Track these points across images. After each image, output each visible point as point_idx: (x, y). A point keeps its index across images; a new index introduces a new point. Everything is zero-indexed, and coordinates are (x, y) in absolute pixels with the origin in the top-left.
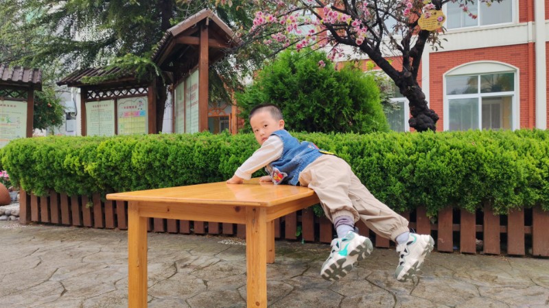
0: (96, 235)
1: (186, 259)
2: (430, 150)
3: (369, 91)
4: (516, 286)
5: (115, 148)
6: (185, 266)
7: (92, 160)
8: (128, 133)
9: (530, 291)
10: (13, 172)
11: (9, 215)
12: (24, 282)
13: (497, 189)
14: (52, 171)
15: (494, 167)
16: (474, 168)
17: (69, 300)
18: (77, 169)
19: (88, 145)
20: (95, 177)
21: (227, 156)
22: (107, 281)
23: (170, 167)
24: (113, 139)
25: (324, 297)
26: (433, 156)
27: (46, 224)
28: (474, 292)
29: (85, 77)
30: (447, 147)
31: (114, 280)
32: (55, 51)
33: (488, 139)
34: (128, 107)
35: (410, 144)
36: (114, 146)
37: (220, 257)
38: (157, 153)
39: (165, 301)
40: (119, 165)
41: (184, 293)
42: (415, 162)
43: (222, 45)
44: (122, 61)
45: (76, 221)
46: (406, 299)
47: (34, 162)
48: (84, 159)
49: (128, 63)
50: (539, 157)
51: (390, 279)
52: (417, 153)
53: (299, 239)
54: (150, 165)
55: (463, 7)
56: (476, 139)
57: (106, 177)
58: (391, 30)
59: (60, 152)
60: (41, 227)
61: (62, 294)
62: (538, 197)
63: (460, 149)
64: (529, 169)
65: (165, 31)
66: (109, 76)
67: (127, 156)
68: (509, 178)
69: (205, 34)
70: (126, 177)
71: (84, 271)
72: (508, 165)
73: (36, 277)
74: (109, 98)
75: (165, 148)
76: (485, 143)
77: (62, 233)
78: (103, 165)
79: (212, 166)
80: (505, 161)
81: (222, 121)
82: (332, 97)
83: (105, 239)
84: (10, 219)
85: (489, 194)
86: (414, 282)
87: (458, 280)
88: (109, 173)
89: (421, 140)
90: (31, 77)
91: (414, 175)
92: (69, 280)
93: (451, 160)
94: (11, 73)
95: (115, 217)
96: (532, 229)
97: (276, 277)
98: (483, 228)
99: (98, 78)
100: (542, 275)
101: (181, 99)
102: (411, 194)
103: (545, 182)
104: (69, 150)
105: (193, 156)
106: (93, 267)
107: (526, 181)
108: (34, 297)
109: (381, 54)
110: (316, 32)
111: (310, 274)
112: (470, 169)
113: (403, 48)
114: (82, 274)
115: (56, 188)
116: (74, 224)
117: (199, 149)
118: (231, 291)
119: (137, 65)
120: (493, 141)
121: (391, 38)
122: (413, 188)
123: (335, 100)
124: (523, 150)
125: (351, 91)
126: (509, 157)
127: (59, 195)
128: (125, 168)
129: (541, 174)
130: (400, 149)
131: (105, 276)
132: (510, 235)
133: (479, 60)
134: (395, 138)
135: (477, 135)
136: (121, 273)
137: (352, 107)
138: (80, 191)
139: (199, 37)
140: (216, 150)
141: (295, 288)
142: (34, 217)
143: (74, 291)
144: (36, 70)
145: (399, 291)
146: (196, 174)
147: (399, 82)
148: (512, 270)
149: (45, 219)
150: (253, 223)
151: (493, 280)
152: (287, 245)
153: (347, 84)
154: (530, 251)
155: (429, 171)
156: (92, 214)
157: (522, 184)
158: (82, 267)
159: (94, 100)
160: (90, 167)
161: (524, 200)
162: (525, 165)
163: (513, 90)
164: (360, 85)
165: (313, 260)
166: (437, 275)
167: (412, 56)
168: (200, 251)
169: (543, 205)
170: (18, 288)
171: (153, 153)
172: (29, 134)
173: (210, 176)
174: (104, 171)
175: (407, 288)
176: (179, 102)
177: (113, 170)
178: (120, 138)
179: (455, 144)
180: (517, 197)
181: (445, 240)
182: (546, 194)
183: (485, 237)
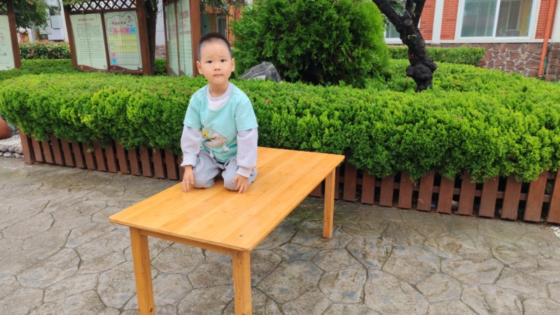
0: (100, 180)
2: (418, 121)
5: (109, 101)
7: (87, 112)
10: (10, 117)
11: (13, 152)
12: (42, 250)
13: (476, 162)
14: (49, 120)
15: (476, 143)
16: (456, 143)
17: (86, 274)
18: (74, 120)
19: (82, 96)
20: (93, 128)
22: (116, 249)
23: (165, 123)
24: (106, 90)
25: (307, 272)
26: (420, 128)
27: (50, 164)
28: (437, 266)
30: (434, 121)
31: (122, 247)
33: (475, 112)
34: (116, 23)
35: (399, 113)
36: (108, 99)
38: (152, 108)
39: (169, 276)
40: (115, 118)
41: (185, 265)
42: (402, 134)
46: (376, 276)
47: (29, 109)
48: (79, 111)
50: (520, 133)
51: (367, 248)
52: (405, 124)
54: (146, 120)
57: (103, 128)
59: (54, 103)
60: (46, 168)
61: (79, 266)
62: (512, 170)
63: (446, 124)
64: (508, 145)
67: (122, 110)
68: (488, 154)
70: (123, 129)
71: (95, 235)
72: (489, 142)
73: (53, 243)
74: (94, 11)
75: (159, 104)
76: (472, 118)
77: (68, 177)
78: (99, 118)
80: (487, 138)
81: (219, 18)
82: (332, 32)
84: (15, 157)
85: (468, 166)
86: (387, 253)
87: (426, 250)
88: (106, 125)
91: (400, 146)
92: (83, 246)
93: (436, 134)
95: (117, 161)
96: (504, 194)
97: (267, 246)
98: (460, 191)
102: (396, 161)
103: (521, 157)
104: (62, 100)
107: (504, 156)
108: (54, 270)
111: (297, 240)
112: (453, 144)
115: (55, 134)
116: (78, 166)
120: (479, 114)
123: (335, 33)
124: (507, 125)
126: (491, 134)
127: (59, 140)
128: (121, 121)
129: (519, 149)
130: (389, 117)
131: (115, 242)
132: (483, 200)
137: (352, 42)
138: (79, 139)
141: (283, 260)
142: (38, 157)
143: (89, 263)
145: (372, 265)
148: (477, 236)
151: (457, 251)
153: (348, 17)
154: (500, 211)
155: (415, 144)
156: (94, 158)
157: (500, 158)
159: (78, 12)
160: (86, 119)
161: (500, 172)
162: (505, 142)
164: (362, 17)
166: (409, 244)
169: (517, 177)
170: (39, 258)
171: (147, 109)
174: (100, 123)
175: (380, 261)
176: (171, 24)
177: (109, 122)
178: (113, 88)
179: (442, 118)
180: (494, 169)
181: (425, 200)
182: (521, 168)
183: (461, 200)
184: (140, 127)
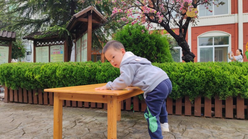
0: (39, 107)
1: (80, 119)
2: (191, 71)
3: (164, 44)
4: (229, 132)
6: (80, 122)
7: (38, 73)
8: (55, 61)
9: (235, 134)
10: (2, 79)
12: (6, 129)
13: (221, 88)
14: (20, 78)
15: (220, 78)
16: (210, 79)
17: (26, 137)
18: (31, 77)
19: (36, 66)
20: (39, 81)
21: (100, 72)
22: (44, 129)
23: (73, 77)
24: (48, 64)
25: (143, 137)
26: (193, 73)
27: (16, 102)
28: (210, 135)
29: (36, 36)
30: (199, 70)
31: (47, 128)
32: (22, 24)
33: (217, 66)
34: (55, 50)
35: (182, 68)
36: (48, 67)
37: (96, 118)
38: (68, 70)
39: (70, 138)
40: (50, 76)
41: (79, 134)
42: (184, 76)
43: (98, 22)
44: (53, 29)
45: (30, 101)
46: (180, 138)
47: (11, 74)
48: (34, 73)
49: (55, 30)
50: (239, 74)
51: (173, 128)
52: (185, 72)
53: (132, 110)
54: (64, 76)
55: (206, 7)
56: (212, 66)
57: (44, 81)
58: (174, 17)
59: (23, 70)
60: (14, 104)
61: (23, 134)
62: (239, 92)
63: (205, 70)
64: (235, 80)
65: (72, 16)
66: (46, 35)
67: (54, 72)
68: (226, 83)
69: (90, 17)
70: (54, 81)
71: (33, 124)
72: (226, 78)
73: (11, 127)
74: (46, 45)
75: (72, 69)
76: (216, 68)
77: (24, 106)
78: (43, 76)
79: (93, 77)
80: (224, 76)
81: (97, 57)
82: (148, 46)
83: (44, 109)
85: (217, 91)
86: (183, 130)
87: (203, 129)
88: (46, 79)
89: (187, 66)
90: (11, 35)
91: (184, 82)
92: (27, 128)
93: (200, 75)
94: (2, 33)
95: (48, 99)
96: (236, 106)
97: (121, 128)
98: (215, 106)
99: (42, 36)
100: (240, 127)
101: (79, 46)
102: (182, 90)
103: (242, 85)
104: (27, 69)
105: (84, 72)
106: (37, 123)
107: (234, 85)
108: (10, 136)
109: (169, 27)
110: (140, 17)
111: (136, 126)
112: (209, 79)
113: (179, 25)
114: (32, 125)
115: (21, 86)
117: (87, 69)
118: (101, 134)
119: (59, 31)
120: (219, 67)
121: (174, 20)
122: (183, 88)
123: (149, 47)
124: (233, 71)
125: (156, 44)
126: (226, 74)
127: (22, 89)
128: (53, 77)
129: (240, 82)
130: (178, 70)
133: (213, 30)
134: (176, 65)
135: (212, 64)
136: (51, 125)
137: (156, 51)
138: (32, 88)
139: (88, 18)
140: (95, 69)
141: (130, 132)
142: (11, 99)
143: (29, 133)
144: (13, 32)
145: (177, 134)
146: (86, 80)
147: (177, 40)
148: (227, 125)
149: (16, 100)
150: (111, 103)
151: (219, 129)
152: (126, 113)
153: (154, 41)
154: (236, 116)
155: (191, 80)
156: (38, 98)
157: (232, 86)
158: (32, 122)
159: (40, 46)
160: (37, 77)
161: (233, 94)
162: (233, 78)
163: (228, 44)
164: (160, 41)
165: (138, 120)
166: (194, 127)
167: (184, 29)
168: (87, 115)
169: (241, 96)
170: (3, 132)
171: (66, 71)
172: (10, 61)
173: (92, 81)
174: (43, 78)
175: (180, 133)
176: (78, 47)
177: (47, 78)
178: (51, 64)
179: (202, 68)
180: (230, 92)
181: (198, 111)
182: (243, 91)
183: (216, 110)
184: (62, 80)
